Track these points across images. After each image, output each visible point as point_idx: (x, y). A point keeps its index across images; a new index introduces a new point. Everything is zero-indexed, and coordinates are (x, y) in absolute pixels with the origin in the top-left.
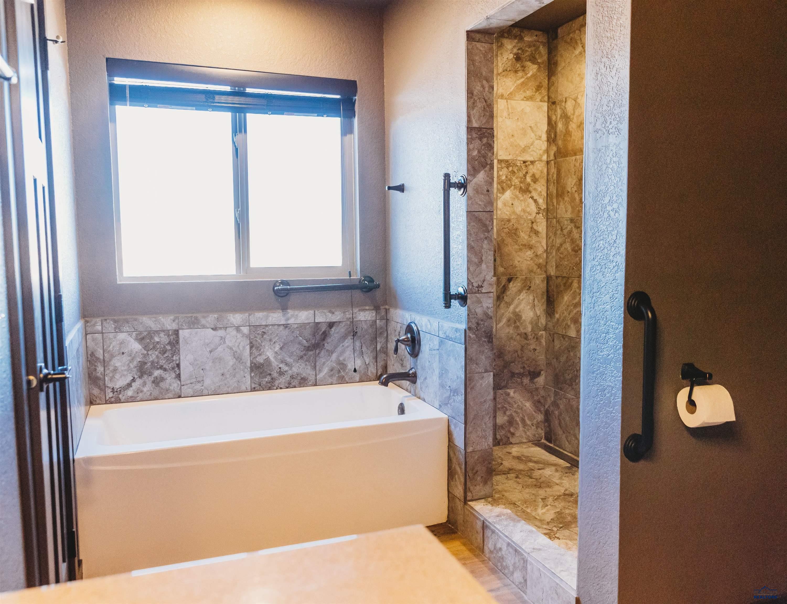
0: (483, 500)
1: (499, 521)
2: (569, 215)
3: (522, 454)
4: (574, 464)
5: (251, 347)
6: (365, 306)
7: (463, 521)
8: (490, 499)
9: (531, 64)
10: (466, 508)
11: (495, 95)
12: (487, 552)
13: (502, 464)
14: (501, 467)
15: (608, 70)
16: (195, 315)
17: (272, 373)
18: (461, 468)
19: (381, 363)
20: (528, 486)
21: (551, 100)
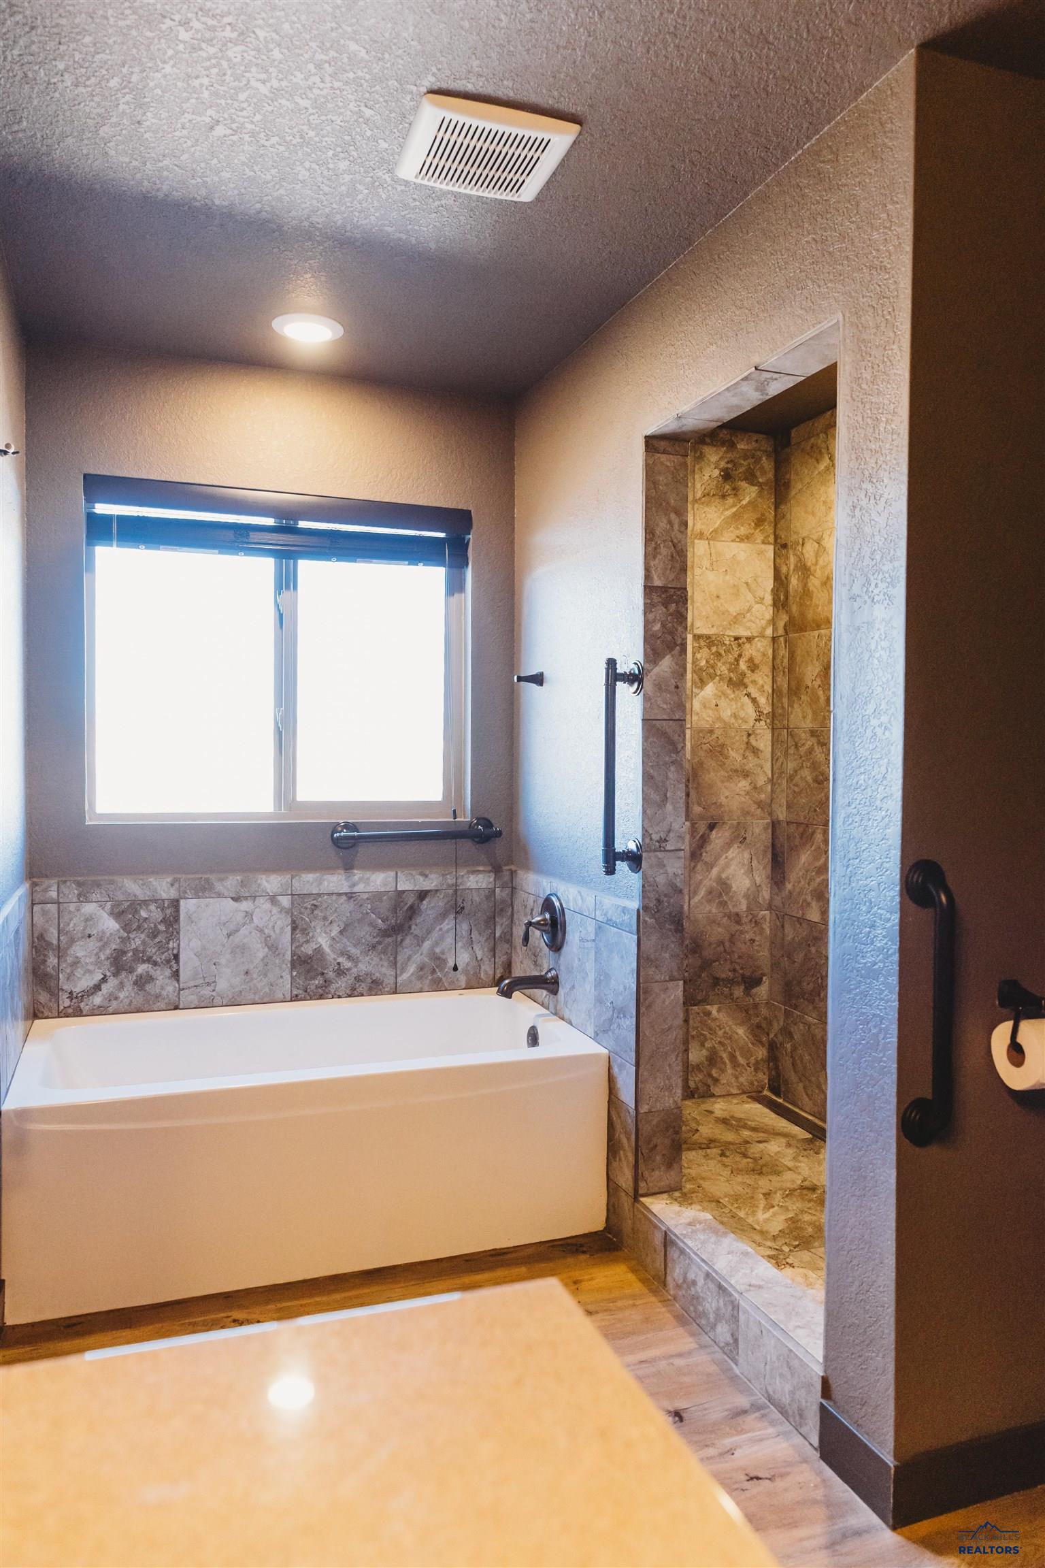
0: (665, 1196)
1: (692, 1232)
2: (808, 724)
3: (732, 1114)
4: (818, 1134)
5: (294, 929)
6: (478, 865)
7: (633, 1229)
8: (677, 1194)
9: (747, 485)
10: (637, 1208)
11: (689, 533)
12: (671, 1286)
13: (698, 1130)
14: (696, 1137)
15: (872, 501)
16: (206, 876)
17: (326, 972)
18: (628, 1139)
19: (501, 959)
20: (739, 1171)
21: (779, 541)
